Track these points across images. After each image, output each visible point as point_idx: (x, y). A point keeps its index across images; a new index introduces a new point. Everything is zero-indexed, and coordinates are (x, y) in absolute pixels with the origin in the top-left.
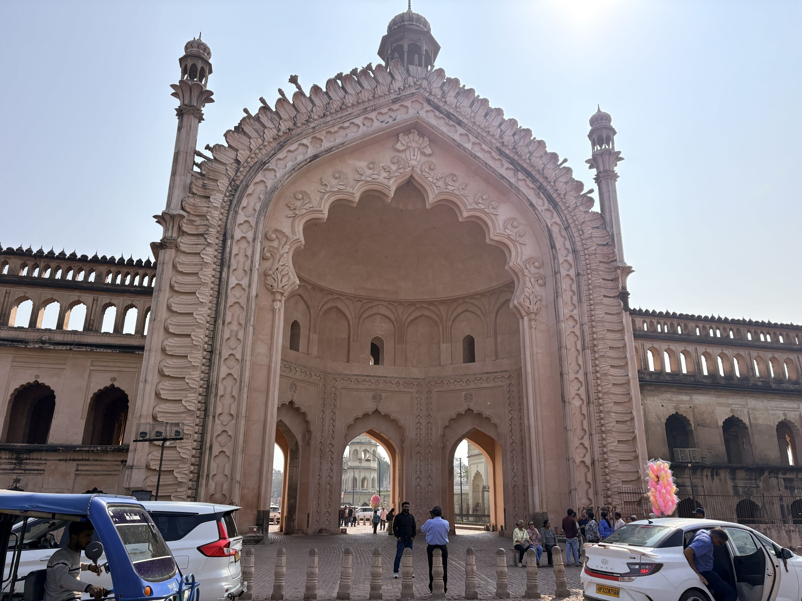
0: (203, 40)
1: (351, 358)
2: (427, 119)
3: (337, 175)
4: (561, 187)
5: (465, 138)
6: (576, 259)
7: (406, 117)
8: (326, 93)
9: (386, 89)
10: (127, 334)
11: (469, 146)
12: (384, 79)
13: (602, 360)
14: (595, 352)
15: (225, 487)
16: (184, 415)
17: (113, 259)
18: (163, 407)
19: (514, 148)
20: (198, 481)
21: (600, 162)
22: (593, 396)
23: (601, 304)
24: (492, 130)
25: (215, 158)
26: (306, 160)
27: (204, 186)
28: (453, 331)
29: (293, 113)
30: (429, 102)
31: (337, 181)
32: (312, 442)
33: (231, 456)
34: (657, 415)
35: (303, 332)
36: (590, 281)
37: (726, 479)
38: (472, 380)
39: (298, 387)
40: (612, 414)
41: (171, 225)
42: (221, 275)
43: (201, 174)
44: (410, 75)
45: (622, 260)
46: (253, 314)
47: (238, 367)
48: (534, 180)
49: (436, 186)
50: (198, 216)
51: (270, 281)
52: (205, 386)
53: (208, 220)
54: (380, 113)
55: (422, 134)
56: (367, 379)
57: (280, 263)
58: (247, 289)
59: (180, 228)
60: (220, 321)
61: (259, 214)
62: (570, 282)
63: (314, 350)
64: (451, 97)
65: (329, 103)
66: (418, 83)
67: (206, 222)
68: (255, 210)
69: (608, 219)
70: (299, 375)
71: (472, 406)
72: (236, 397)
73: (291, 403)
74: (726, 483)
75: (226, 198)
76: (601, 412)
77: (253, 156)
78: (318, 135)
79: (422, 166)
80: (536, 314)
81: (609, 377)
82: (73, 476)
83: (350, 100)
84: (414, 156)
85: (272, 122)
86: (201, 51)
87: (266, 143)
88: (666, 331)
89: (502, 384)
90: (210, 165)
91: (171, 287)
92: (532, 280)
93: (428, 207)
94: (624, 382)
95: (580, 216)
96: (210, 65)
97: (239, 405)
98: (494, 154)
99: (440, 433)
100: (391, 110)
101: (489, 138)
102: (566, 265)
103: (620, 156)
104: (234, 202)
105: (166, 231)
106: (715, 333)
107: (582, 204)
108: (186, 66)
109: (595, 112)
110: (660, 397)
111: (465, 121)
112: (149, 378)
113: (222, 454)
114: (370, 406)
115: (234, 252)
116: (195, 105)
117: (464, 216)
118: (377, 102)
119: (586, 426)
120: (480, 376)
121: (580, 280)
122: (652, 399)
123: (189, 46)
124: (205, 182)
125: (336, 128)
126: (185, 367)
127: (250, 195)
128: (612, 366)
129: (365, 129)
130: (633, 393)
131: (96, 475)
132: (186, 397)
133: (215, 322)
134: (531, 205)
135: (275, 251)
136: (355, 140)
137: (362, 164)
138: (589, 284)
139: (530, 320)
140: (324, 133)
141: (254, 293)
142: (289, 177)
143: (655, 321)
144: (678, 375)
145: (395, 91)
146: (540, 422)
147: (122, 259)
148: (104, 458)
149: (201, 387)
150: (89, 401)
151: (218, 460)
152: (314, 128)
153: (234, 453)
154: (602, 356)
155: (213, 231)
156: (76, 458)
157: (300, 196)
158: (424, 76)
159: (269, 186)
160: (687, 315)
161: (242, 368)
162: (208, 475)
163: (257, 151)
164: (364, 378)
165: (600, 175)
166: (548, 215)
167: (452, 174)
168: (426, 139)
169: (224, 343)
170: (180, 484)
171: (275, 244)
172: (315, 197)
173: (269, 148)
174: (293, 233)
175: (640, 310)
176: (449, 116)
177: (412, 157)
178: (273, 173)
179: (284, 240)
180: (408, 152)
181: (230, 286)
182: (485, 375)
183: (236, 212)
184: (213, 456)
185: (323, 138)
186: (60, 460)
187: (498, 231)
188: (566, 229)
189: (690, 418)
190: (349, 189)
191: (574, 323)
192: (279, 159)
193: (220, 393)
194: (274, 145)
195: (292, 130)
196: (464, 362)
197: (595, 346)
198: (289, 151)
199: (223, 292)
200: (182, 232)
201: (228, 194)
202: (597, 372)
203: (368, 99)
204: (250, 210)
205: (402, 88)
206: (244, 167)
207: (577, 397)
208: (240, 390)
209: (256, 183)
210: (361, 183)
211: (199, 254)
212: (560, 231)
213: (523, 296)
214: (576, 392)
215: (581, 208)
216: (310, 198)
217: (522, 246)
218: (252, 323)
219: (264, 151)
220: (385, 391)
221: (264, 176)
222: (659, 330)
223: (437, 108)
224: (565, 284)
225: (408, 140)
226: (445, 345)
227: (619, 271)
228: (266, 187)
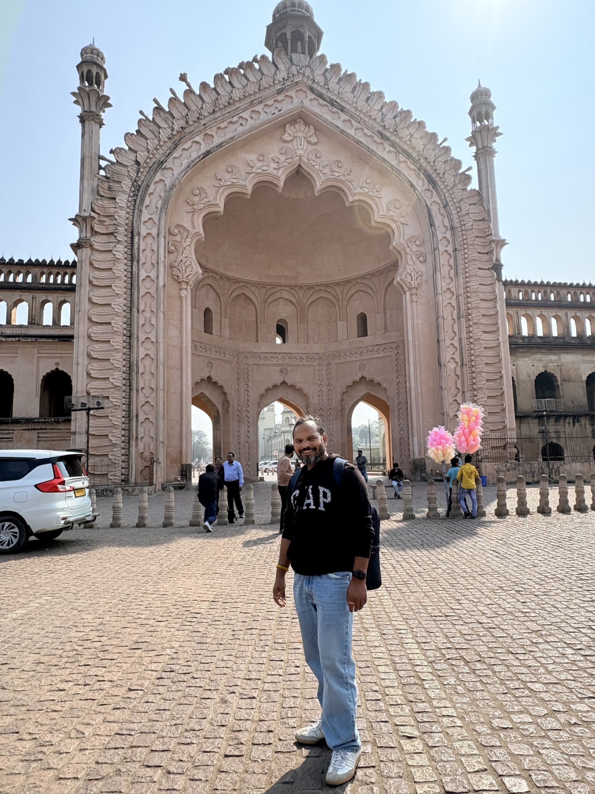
0: (96, 46)
1: (259, 339)
2: (311, 107)
3: (230, 169)
4: (440, 166)
5: (348, 124)
6: (453, 235)
7: (290, 107)
8: (215, 89)
9: (270, 80)
10: (64, 326)
11: (351, 132)
12: (269, 71)
13: (475, 327)
14: (469, 320)
15: (152, 446)
16: (112, 390)
17: (44, 261)
18: (95, 384)
19: (395, 131)
20: (129, 442)
21: (479, 138)
22: (466, 359)
23: (476, 276)
24: (373, 114)
25: (117, 161)
26: (199, 157)
27: (110, 188)
28: (348, 309)
29: (185, 112)
30: (312, 90)
31: (230, 175)
32: (230, 409)
33: (154, 422)
34: (528, 374)
35: (215, 317)
36: (466, 256)
37: (585, 425)
38: (365, 352)
39: (214, 365)
40: (483, 374)
41: (85, 226)
42: (132, 269)
43: (106, 177)
44: (293, 64)
45: (497, 234)
46: (162, 301)
47: (153, 348)
48: (415, 162)
49: (323, 174)
50: (107, 216)
51: (176, 272)
52: (128, 366)
53: (116, 219)
54: (266, 105)
55: (307, 124)
56: (274, 356)
57: (184, 255)
58: (155, 280)
59: (92, 228)
60: (135, 310)
61: (161, 212)
62: (448, 257)
63: (227, 333)
64: (333, 84)
65: (217, 99)
66: (301, 71)
67: (115, 222)
68: (157, 207)
69: (484, 195)
70: (214, 355)
71: (365, 374)
72: (155, 373)
73: (209, 378)
74: (586, 428)
75: (130, 199)
76: (473, 372)
77: (151, 156)
78: (209, 132)
79: (309, 154)
80: (417, 289)
81: (482, 342)
82: (35, 441)
83: (237, 94)
84: (301, 145)
85: (166, 122)
86: (95, 56)
87: (162, 143)
88: (540, 299)
89: (390, 354)
90: (113, 167)
91: (90, 282)
92: (414, 258)
93: (316, 194)
94: (495, 345)
95: (458, 194)
96: (104, 70)
97: (157, 380)
98: (376, 138)
99: (339, 398)
100: (276, 101)
101: (371, 122)
102: (444, 242)
103: (499, 131)
104: (138, 202)
105: (81, 231)
106: (585, 298)
107: (460, 182)
108: (83, 72)
109: (474, 88)
110: (531, 357)
111: (348, 107)
112: (80, 361)
113: (147, 420)
114: (278, 379)
115: (142, 248)
116: (94, 110)
117: (350, 200)
118: (263, 94)
119: (459, 386)
120: (372, 348)
121: (458, 255)
122: (523, 359)
123: (84, 52)
124: (111, 184)
125: (226, 124)
126: (109, 351)
127: (151, 194)
128: (484, 332)
129: (253, 122)
130: (502, 355)
131: (53, 441)
132: (112, 375)
133: (131, 310)
134: (412, 185)
135: (179, 244)
136: (243, 133)
137: (252, 157)
138: (466, 258)
139: (411, 295)
140: (215, 129)
141: (161, 284)
142: (185, 174)
143: (529, 291)
144: (548, 338)
145: (279, 81)
146: (419, 384)
147: (52, 261)
148: (58, 427)
149: (124, 366)
150: (40, 382)
151: (144, 425)
152: (204, 124)
153: (157, 419)
154: (475, 324)
155: (121, 229)
156: (36, 427)
157: (198, 192)
158: (307, 64)
159: (168, 184)
160: (560, 283)
161: (157, 348)
162: (137, 438)
163: (155, 151)
164: (272, 355)
165: (479, 152)
166: (428, 194)
167: (338, 161)
168: (312, 128)
169: (140, 328)
170: (114, 445)
171: (178, 238)
172: (211, 192)
173: (165, 148)
174: (194, 227)
175: (517, 281)
176: (332, 103)
177: (299, 147)
178: (170, 171)
179: (186, 233)
180: (295, 141)
181: (141, 278)
182: (376, 347)
183: (141, 211)
184: (140, 422)
185: (214, 134)
186: (24, 430)
187: (382, 213)
188: (445, 207)
189: (558, 375)
190: (241, 182)
191: (451, 295)
192: (175, 158)
193: (141, 370)
194: (169, 144)
195: (185, 128)
196: (358, 337)
197: (469, 314)
198: (184, 149)
199: (135, 283)
200: (94, 233)
201: (131, 194)
202: (471, 337)
203: (254, 92)
204: (152, 208)
205: (286, 78)
206: (144, 168)
207: (452, 361)
208: (157, 367)
209: (156, 182)
210: (252, 175)
211: (111, 251)
212: (439, 209)
213: (405, 273)
214: (451, 356)
215: (459, 186)
216: (206, 193)
217: (405, 226)
218: (162, 309)
219: (161, 151)
220: (290, 365)
221: (163, 175)
222: (534, 298)
223: (320, 96)
224: (443, 260)
225: (294, 130)
226: (341, 323)
227: (493, 244)
228: (165, 185)
